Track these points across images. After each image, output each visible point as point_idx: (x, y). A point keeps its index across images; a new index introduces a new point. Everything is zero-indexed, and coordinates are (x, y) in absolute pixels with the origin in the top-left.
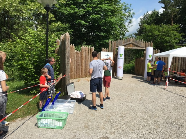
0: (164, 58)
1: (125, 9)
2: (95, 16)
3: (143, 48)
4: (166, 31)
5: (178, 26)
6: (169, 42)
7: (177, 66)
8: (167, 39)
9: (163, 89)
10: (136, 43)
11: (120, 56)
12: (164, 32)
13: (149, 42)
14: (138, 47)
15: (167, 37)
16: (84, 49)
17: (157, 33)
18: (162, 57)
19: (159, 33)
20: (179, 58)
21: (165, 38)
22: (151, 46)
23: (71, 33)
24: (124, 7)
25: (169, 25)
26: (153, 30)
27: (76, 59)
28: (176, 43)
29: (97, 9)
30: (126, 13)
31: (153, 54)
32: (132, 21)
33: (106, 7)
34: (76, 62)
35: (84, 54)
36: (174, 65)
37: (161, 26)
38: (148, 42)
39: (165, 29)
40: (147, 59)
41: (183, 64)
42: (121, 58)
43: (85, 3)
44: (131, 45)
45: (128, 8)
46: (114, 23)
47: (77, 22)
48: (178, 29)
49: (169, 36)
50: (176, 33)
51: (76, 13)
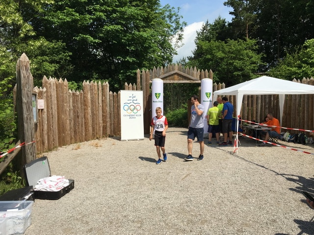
0: (232, 97)
1: (170, 17)
2: (111, 26)
3: (197, 82)
4: (236, 50)
5: (254, 41)
6: (242, 70)
7: (255, 110)
8: (237, 63)
9: (231, 153)
10: (184, 72)
11: (157, 97)
12: (232, 53)
13: (206, 70)
14: (188, 80)
15: (237, 61)
16: (88, 87)
17: (220, 54)
18: (230, 96)
19: (223, 55)
20: (257, 96)
21: (233, 62)
22: (209, 77)
23: (68, 58)
24: (167, 13)
25: (240, 40)
26: (214, 50)
27: (73, 106)
28: (254, 71)
29: (115, 15)
30: (172, 23)
31: (213, 91)
32: (183, 37)
33: (132, 12)
34: (72, 112)
35: (89, 96)
36: (250, 108)
37: (226, 43)
38: (204, 70)
39: (233, 48)
40: (204, 101)
41: (265, 105)
42: (157, 100)
43: (93, 5)
44: (176, 76)
45: (174, 14)
46: (149, 40)
47: (78, 38)
48: (254, 47)
49: (240, 59)
50: (251, 53)
51: (75, 21)
